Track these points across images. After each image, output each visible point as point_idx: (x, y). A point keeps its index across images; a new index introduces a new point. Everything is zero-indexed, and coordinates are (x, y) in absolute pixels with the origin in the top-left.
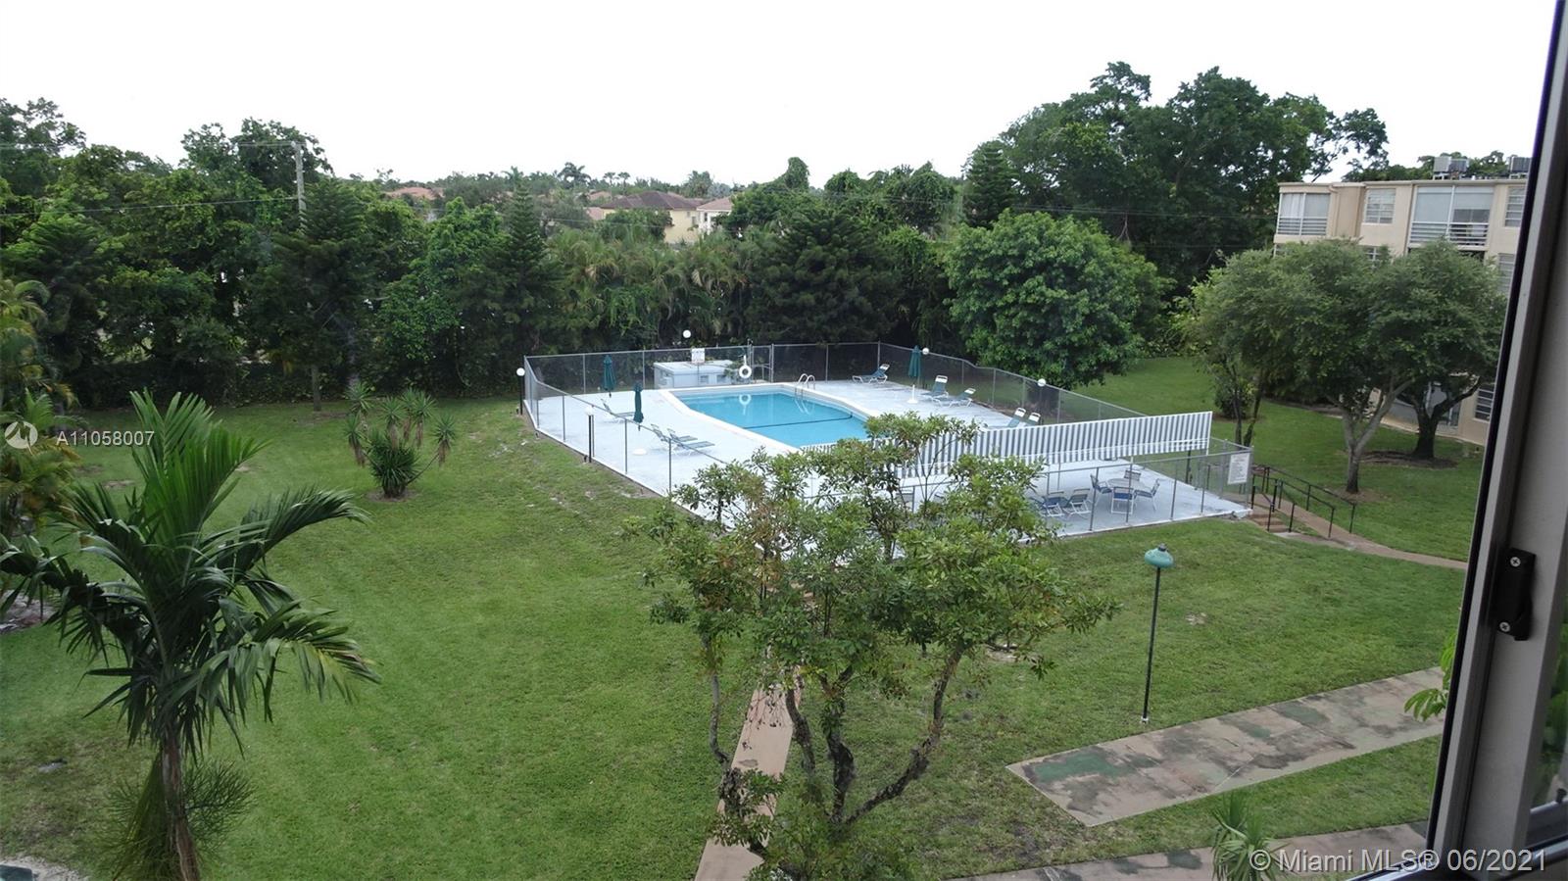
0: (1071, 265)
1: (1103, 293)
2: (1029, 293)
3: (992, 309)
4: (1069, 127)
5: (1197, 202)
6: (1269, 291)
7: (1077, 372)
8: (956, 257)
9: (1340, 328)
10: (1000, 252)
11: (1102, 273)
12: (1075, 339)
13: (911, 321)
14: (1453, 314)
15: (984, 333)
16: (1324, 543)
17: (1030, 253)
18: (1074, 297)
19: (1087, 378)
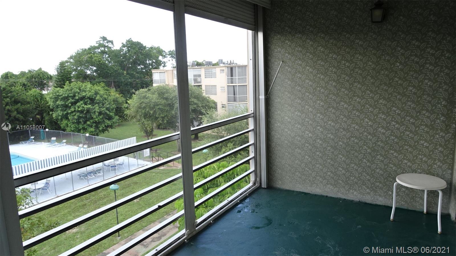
0: (91, 97)
1: (103, 105)
2: (79, 107)
3: (67, 114)
4: (89, 55)
5: (132, 76)
6: (147, 100)
7: (99, 130)
8: (51, 98)
9: (167, 108)
10: (66, 95)
11: (101, 99)
12: (96, 120)
13: (42, 120)
14: (193, 102)
15: (66, 122)
16: (172, 168)
17: (77, 94)
18: (94, 107)
19: (103, 131)
